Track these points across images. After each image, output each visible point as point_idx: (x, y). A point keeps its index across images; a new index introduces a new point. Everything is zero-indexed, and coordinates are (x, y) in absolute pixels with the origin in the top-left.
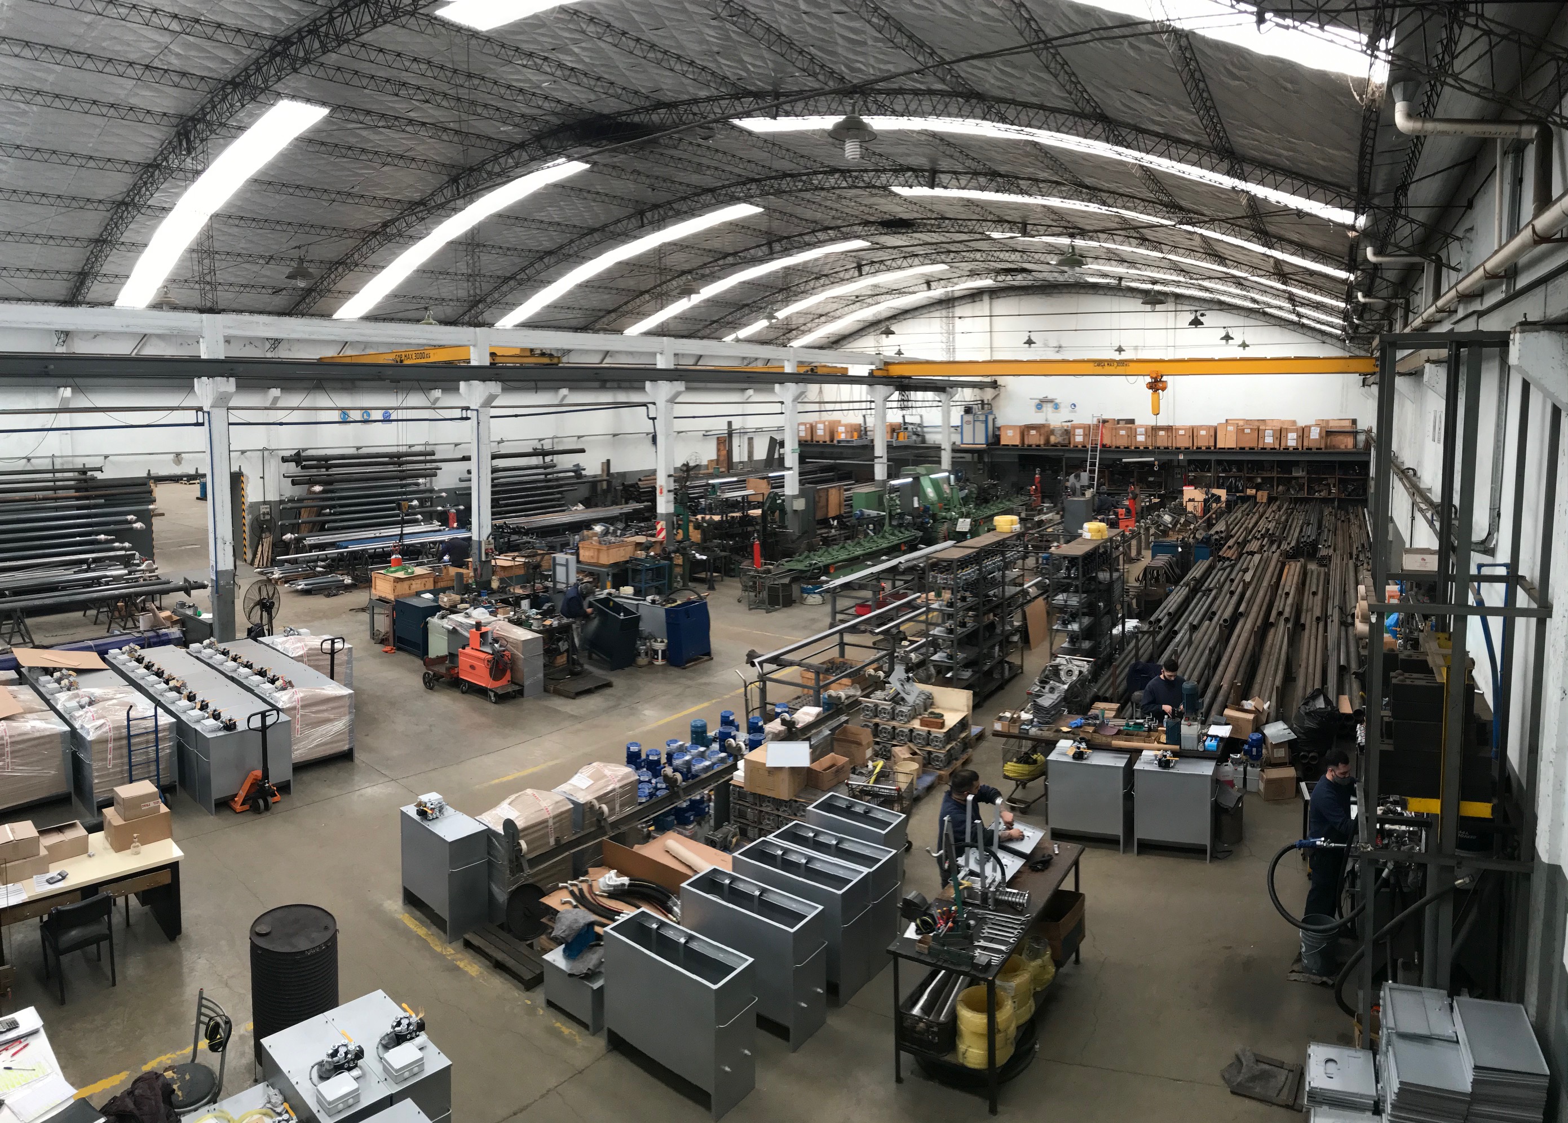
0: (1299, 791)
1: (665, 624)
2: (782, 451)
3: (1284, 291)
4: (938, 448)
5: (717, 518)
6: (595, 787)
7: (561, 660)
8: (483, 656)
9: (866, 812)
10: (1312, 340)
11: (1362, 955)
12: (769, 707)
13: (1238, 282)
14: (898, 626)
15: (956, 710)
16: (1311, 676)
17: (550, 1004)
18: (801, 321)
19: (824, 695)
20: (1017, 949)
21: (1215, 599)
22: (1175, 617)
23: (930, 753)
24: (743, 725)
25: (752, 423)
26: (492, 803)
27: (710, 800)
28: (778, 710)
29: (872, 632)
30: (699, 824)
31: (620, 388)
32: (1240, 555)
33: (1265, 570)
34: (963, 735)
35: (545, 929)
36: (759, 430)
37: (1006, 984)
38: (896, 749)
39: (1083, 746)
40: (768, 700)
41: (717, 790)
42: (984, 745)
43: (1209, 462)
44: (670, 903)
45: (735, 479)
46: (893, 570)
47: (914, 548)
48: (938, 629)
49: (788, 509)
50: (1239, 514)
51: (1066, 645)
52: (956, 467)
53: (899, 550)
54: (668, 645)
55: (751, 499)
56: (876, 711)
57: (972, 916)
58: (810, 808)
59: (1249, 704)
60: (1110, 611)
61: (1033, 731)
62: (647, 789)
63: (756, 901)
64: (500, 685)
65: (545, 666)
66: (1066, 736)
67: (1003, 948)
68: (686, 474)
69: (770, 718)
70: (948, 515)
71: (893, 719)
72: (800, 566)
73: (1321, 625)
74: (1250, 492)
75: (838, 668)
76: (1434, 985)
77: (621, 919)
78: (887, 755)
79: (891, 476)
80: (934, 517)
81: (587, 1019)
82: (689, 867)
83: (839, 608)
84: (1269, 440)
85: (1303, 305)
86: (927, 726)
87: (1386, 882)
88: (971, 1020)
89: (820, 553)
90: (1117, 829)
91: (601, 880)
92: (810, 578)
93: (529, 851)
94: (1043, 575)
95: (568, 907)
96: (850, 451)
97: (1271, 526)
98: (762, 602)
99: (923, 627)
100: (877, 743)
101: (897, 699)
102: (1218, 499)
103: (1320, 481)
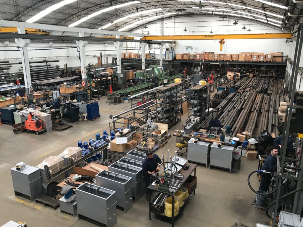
0: (258, 157)
1: (86, 109)
2: (116, 61)
3: (264, 13)
4: (159, 60)
5: (99, 80)
6: (70, 153)
7: (57, 121)
8: (33, 122)
9: (141, 154)
10: (271, 28)
11: (275, 203)
12: (116, 129)
13: (249, 11)
14: (148, 108)
15: (164, 129)
16: (263, 127)
17: (62, 211)
18: (121, 24)
19: (130, 126)
20: (180, 189)
21: (235, 103)
22: (223, 108)
23: (157, 140)
24: (110, 134)
25: (107, 53)
26: (40, 161)
27: (102, 154)
28: (118, 130)
29: (142, 110)
30: (99, 160)
31: (68, 43)
32: (244, 92)
33: (251, 96)
34: (166, 136)
35: (59, 193)
36: (109, 55)
37: (177, 197)
38: (148, 139)
39: (197, 140)
40: (116, 127)
41: (104, 151)
42: (171, 138)
43: (236, 65)
44: (93, 180)
45: (103, 69)
46: (147, 93)
47: (153, 88)
48: (159, 108)
49: (119, 77)
50: (244, 80)
51: (193, 114)
52: (164, 65)
53: (149, 88)
54: (88, 114)
55: (108, 74)
56: (143, 130)
57: (169, 180)
58: (127, 154)
59: (244, 133)
60: (205, 105)
61: (184, 135)
62: (84, 152)
63: (115, 178)
64: (40, 129)
65: (52, 123)
66: (193, 137)
67: (177, 188)
68: (90, 67)
69: (116, 132)
70: (161, 79)
71: (148, 131)
72: (123, 93)
73: (267, 113)
74: (248, 74)
75: (133, 119)
76: (296, 213)
77: (79, 186)
78: (146, 141)
79: (146, 68)
80: (158, 79)
81: (73, 213)
82: (98, 171)
83: (133, 104)
84: (255, 59)
85: (269, 17)
86: (156, 133)
87: (284, 185)
88: (168, 206)
89: (128, 89)
90: (205, 162)
91: (74, 177)
92: (125, 96)
93: (52, 173)
94: (187, 95)
95: (65, 186)
96: (135, 61)
97: (254, 84)
98: (113, 102)
99: (155, 108)
100: (144, 138)
101: (149, 126)
102: (238, 76)
103: (269, 71)
